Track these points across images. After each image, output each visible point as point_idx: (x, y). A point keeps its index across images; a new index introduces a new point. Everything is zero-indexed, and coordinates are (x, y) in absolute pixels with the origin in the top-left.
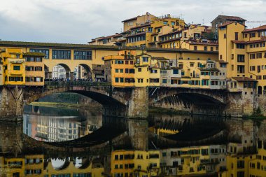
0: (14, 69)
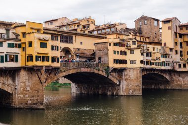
0: (41, 47)
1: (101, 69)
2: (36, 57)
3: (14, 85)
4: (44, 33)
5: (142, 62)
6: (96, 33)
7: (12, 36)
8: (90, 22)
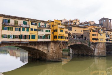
0: (61, 32)
1: (86, 43)
2: (59, 36)
3: (48, 50)
4: (62, 25)
5: (106, 40)
6: (80, 26)
7: (47, 26)
8: (77, 21)
